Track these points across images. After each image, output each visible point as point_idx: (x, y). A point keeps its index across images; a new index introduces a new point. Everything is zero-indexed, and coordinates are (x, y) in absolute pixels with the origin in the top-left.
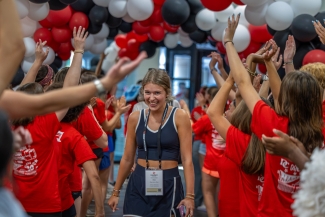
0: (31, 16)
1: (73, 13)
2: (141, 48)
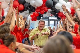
1: (19, 5)
2: (37, 18)
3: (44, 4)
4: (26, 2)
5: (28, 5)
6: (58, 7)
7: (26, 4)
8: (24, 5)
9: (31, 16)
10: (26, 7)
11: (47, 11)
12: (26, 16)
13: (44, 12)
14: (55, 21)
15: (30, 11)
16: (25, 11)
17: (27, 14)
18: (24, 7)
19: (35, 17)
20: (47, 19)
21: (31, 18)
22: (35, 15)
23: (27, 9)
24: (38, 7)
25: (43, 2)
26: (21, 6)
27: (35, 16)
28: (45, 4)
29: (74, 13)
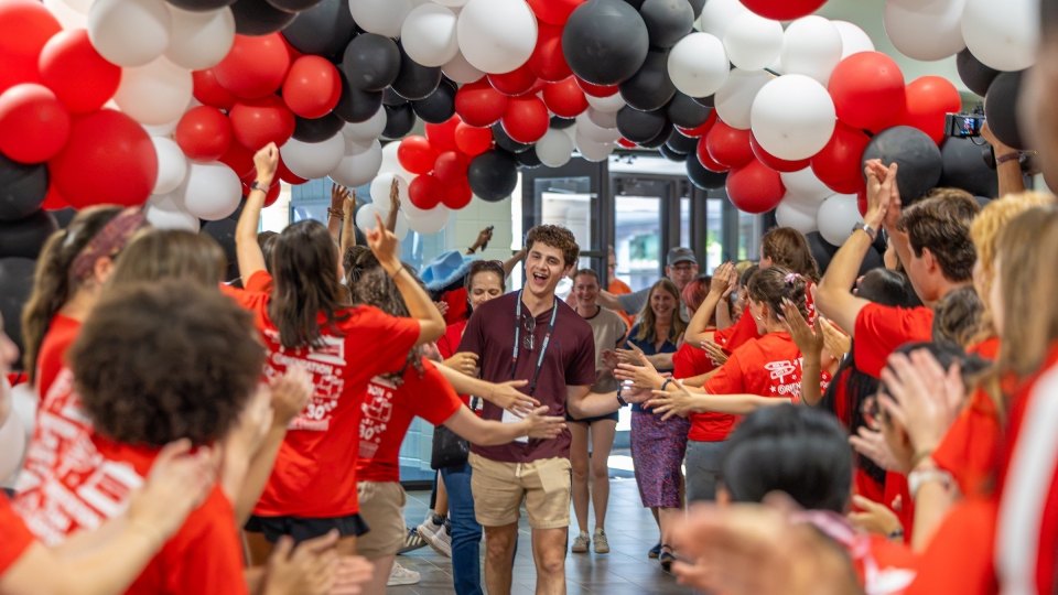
0: (173, 54)
1: (293, 60)
2: (476, 172)
3: (551, 45)
4: (358, 30)
5: (380, 58)
7: (357, 53)
8: (345, 66)
9: (409, 158)
10: (368, 78)
11: (584, 105)
12: (358, 163)
13: (552, 115)
14: (666, 189)
15: (402, 114)
16: (348, 125)
17: (366, 142)
18: (342, 82)
19: (452, 165)
20: (585, 179)
21: (409, 177)
22: (454, 148)
23: (373, 97)
24: (491, 76)
25: (541, 23)
26: (314, 78)
27: (451, 155)
28: (559, 47)
29: (871, 135)
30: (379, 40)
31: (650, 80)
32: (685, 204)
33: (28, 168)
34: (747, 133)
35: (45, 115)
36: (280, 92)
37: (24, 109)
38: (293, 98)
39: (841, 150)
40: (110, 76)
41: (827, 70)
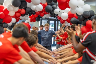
2: (36, 19)
3: (44, 9)
4: (27, 7)
6: (56, 12)
7: (27, 9)
8: (26, 10)
10: (28, 11)
12: (26, 18)
15: (31, 14)
16: (26, 15)
19: (34, 18)
21: (30, 19)
22: (34, 16)
23: (28, 13)
25: (43, 7)
26: (23, 11)
29: (71, 18)
30: (29, 8)
31: (53, 12)
32: (57, 22)
33: (2, 19)
34: (61, 17)
35: (3, 15)
36: (20, 12)
37: (2, 14)
38: (21, 13)
39: (69, 19)
40: (8, 12)
41: (68, 12)
